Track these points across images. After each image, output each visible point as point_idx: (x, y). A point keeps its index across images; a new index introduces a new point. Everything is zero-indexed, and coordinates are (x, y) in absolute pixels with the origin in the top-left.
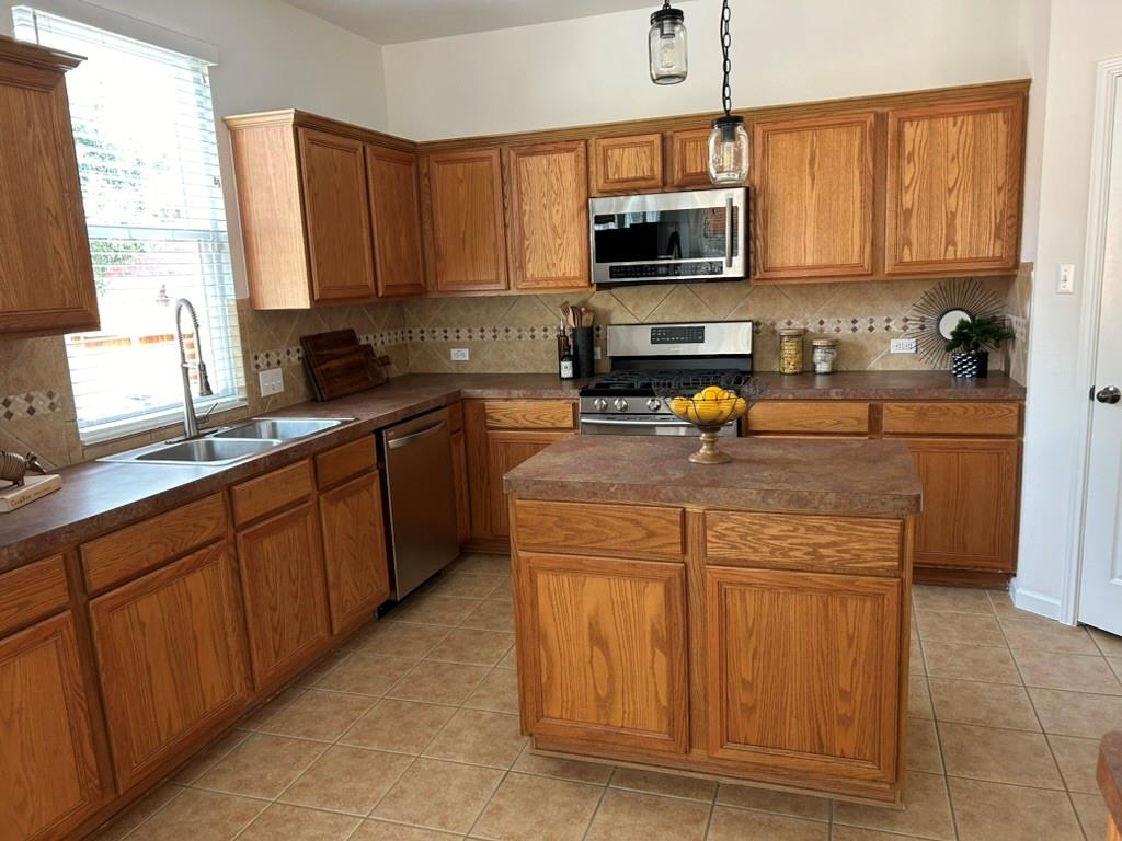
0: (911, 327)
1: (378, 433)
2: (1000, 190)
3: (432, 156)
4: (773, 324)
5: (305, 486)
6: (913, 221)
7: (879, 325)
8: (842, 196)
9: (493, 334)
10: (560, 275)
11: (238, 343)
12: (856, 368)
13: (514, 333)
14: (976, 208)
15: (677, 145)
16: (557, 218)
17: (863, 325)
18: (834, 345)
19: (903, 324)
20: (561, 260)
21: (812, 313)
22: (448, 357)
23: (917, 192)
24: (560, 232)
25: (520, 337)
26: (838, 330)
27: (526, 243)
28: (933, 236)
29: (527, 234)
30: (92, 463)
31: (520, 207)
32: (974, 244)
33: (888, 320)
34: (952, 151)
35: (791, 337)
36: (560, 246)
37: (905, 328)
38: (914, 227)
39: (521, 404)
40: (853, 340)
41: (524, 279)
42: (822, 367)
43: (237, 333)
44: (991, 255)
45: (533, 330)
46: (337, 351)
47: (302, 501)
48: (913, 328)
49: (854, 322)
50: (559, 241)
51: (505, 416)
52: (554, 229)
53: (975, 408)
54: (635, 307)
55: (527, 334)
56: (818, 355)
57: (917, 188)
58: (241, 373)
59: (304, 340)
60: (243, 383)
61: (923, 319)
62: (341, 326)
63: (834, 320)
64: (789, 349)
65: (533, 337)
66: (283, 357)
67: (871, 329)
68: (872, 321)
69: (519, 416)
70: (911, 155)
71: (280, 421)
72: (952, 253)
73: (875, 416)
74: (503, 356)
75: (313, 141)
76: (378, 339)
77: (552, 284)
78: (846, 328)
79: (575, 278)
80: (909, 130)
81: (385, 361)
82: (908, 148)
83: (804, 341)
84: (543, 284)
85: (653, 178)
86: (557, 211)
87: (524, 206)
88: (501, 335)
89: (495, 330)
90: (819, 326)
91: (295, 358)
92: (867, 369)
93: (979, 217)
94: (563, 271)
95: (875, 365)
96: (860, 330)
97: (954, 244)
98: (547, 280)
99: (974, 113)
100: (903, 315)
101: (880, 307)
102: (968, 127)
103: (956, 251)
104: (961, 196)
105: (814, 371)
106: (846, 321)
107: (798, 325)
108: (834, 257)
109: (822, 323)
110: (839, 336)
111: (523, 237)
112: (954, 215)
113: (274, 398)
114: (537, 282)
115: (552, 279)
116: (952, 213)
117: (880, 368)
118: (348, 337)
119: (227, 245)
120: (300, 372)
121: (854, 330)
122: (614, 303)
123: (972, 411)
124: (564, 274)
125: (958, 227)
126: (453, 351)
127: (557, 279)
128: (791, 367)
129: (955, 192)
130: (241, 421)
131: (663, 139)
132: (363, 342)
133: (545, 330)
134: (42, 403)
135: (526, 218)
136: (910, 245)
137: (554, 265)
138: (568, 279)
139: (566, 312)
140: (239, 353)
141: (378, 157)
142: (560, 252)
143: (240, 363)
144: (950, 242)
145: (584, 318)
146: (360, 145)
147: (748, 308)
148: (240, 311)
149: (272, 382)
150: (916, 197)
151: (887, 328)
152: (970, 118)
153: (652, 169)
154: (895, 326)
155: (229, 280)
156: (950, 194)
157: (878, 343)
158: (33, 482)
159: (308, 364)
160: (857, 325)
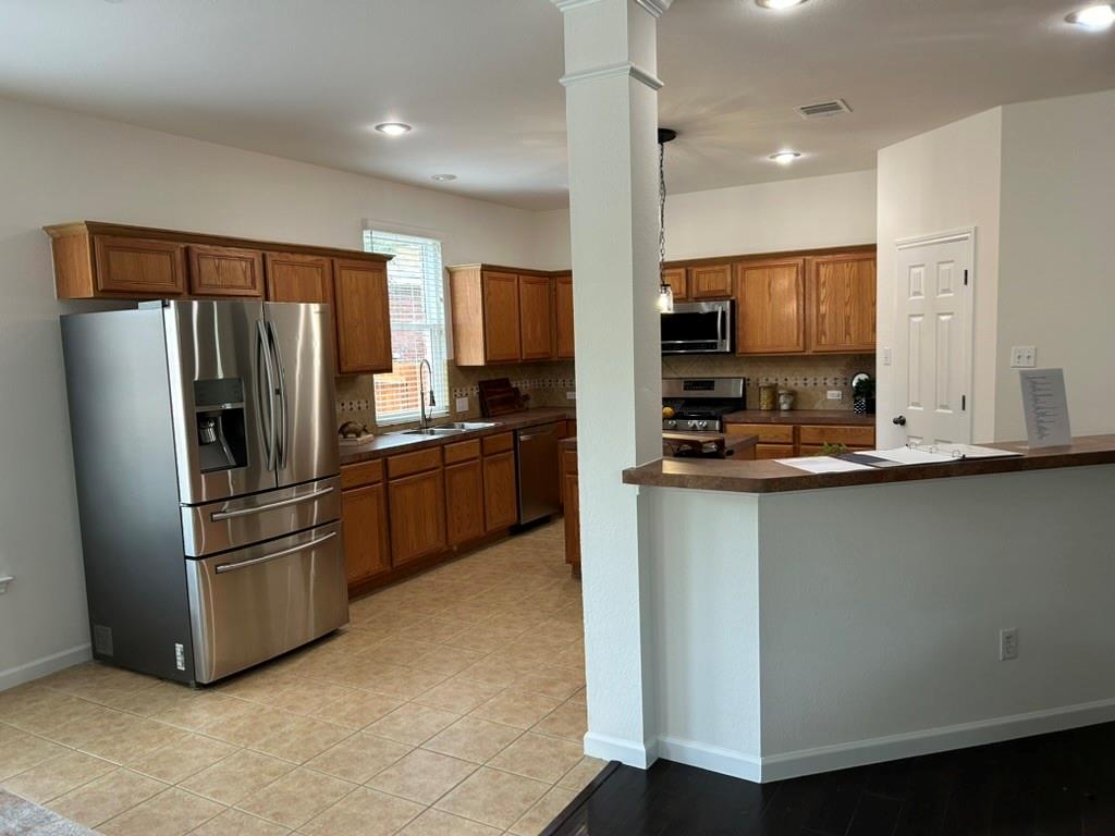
1: (515, 431)
3: (558, 279)
4: (758, 380)
5: (476, 452)
6: (827, 321)
7: (820, 381)
11: (447, 383)
12: (806, 408)
14: (861, 314)
15: (694, 275)
17: (810, 382)
18: (792, 394)
19: (834, 381)
21: (783, 374)
22: (565, 396)
23: (828, 304)
26: (796, 384)
28: (838, 330)
30: (381, 435)
33: (825, 379)
34: (847, 281)
35: (765, 388)
37: (836, 384)
38: (827, 325)
40: (803, 391)
42: (784, 407)
43: (446, 377)
46: (498, 390)
47: (475, 458)
48: (840, 384)
49: (805, 379)
56: (782, 399)
57: (828, 302)
58: (447, 399)
59: (480, 383)
60: (447, 404)
61: (843, 379)
62: (501, 376)
63: (794, 378)
64: (765, 395)
66: (469, 392)
67: (815, 384)
68: (816, 379)
70: (825, 282)
71: (466, 424)
72: (849, 340)
73: (796, 433)
75: (490, 278)
76: (523, 385)
78: (800, 383)
80: (823, 270)
81: (527, 398)
82: (822, 279)
83: (774, 391)
85: (680, 293)
90: (784, 381)
91: (475, 392)
92: (813, 408)
93: (863, 319)
95: (818, 406)
96: (809, 385)
97: (850, 334)
99: (859, 260)
100: (834, 376)
101: (820, 371)
102: (855, 269)
103: (851, 338)
104: (853, 307)
105: (780, 410)
106: (801, 379)
107: (772, 381)
108: (783, 341)
109: (786, 380)
110: (796, 388)
112: (849, 318)
113: (464, 413)
116: (848, 316)
117: (821, 408)
118: (505, 383)
119: (444, 332)
120: (478, 400)
121: (806, 384)
125: (852, 324)
126: (568, 393)
128: (766, 405)
129: (849, 304)
130: (447, 422)
131: (687, 272)
132: (514, 386)
134: (363, 405)
136: (825, 334)
140: (447, 388)
141: (526, 282)
143: (447, 393)
144: (848, 333)
146: (516, 276)
148: (448, 366)
149: (463, 405)
150: (828, 307)
151: (825, 384)
152: (856, 264)
153: (680, 288)
154: (830, 383)
155: (444, 349)
156: (846, 306)
157: (820, 393)
158: (365, 437)
159: (482, 395)
160: (807, 382)
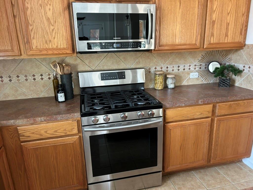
0: (197, 68)
2: (243, 15)
4: (150, 69)
6: (215, 26)
7: (187, 67)
8: (191, 13)
9: (9, 79)
10: (55, 47)
12: (178, 85)
13: (22, 78)
14: (236, 22)
16: (50, 14)
17: (181, 68)
19: (194, 67)
20: (54, 38)
21: (164, 64)
23: (217, 13)
24: (52, 21)
25: (26, 80)
26: (173, 70)
27: (30, 28)
28: (221, 33)
29: (30, 22)
31: (24, 5)
32: (234, 36)
33: (190, 66)
36: (53, 30)
37: (195, 69)
38: (215, 29)
39: (43, 125)
40: (178, 74)
41: (31, 49)
42: (171, 86)
44: (238, 41)
45: (34, 76)
48: (197, 69)
49: (179, 67)
50: (52, 28)
51: (33, 133)
52: (48, 19)
53: (247, 102)
54: (90, 62)
55: (30, 78)
56: (169, 81)
57: (218, 12)
61: (201, 65)
63: (172, 66)
64: (160, 80)
65: (34, 79)
67: (184, 69)
68: (184, 66)
69: (43, 132)
72: (227, 40)
74: (17, 91)
77: (50, 52)
78: (176, 70)
79: (64, 49)
84: (45, 52)
86: (50, 9)
87: (26, 5)
88: (14, 79)
89: (10, 77)
90: (166, 69)
92: (182, 85)
93: (236, 26)
94: (56, 45)
96: (180, 70)
97: (228, 36)
98: (47, 50)
100: (195, 64)
101: (187, 61)
103: (228, 39)
104: (231, 17)
106: (176, 67)
108: (187, 41)
109: (167, 68)
110: (173, 73)
111: (27, 24)
114: (41, 51)
115: (50, 49)
116: (228, 23)
117: (186, 84)
121: (179, 70)
122: (79, 61)
123: (246, 103)
124: (57, 46)
125: (229, 29)
127: (53, 49)
128: (161, 87)
129: (230, 14)
133: (42, 75)
135: (29, 12)
136: (213, 36)
137: (50, 41)
138: (60, 49)
139: (55, 66)
142: (54, 34)
144: (227, 35)
145: (65, 69)
147: (139, 63)
150: (217, 15)
151: (189, 69)
154: (192, 68)
156: (228, 15)
157: (186, 75)
160: (179, 68)
